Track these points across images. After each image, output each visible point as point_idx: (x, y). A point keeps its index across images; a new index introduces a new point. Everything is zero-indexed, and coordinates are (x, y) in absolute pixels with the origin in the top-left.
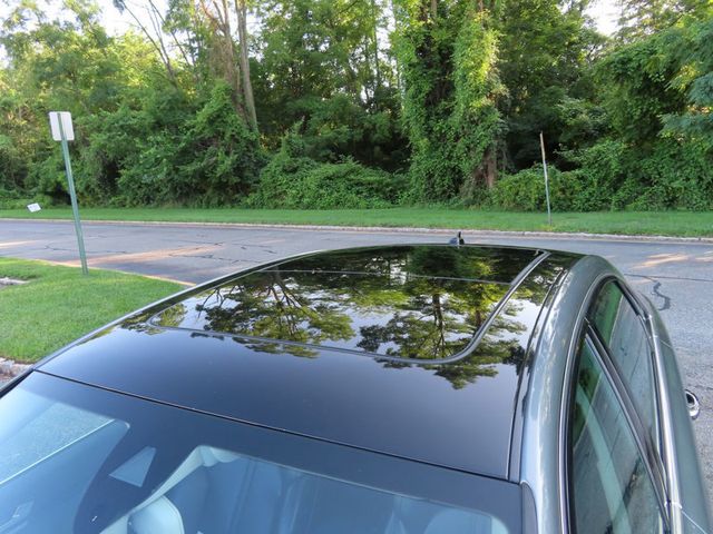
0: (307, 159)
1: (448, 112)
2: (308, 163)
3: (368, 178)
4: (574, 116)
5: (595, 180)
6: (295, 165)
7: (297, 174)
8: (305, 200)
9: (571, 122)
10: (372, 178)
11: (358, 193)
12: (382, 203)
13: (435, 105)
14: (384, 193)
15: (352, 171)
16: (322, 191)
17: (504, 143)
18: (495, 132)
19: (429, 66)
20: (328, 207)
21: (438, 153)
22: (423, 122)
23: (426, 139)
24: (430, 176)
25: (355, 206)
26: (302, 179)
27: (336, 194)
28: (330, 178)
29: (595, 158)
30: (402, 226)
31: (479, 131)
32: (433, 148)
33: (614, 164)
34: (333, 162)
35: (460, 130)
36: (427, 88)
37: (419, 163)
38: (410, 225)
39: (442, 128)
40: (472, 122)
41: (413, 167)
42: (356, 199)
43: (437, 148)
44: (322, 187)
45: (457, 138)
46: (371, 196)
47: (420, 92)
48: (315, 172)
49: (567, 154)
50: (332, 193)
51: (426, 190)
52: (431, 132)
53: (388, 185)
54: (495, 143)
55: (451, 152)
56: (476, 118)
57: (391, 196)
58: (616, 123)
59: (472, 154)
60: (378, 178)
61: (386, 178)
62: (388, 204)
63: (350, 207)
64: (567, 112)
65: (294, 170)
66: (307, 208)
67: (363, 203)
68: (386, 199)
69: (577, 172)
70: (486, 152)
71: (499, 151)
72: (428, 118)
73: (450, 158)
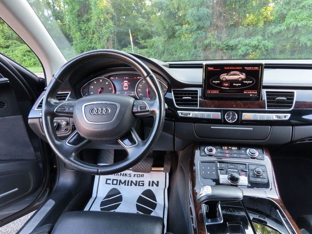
0: (15, 41)
1: (88, 20)
2: (15, 44)
4: (143, 26)
5: (153, 54)
6: (8, 44)
7: (9, 49)
9: (143, 28)
16: (25, 58)
17: (115, 37)
18: (111, 31)
22: (77, 24)
23: (79, 33)
26: (12, 52)
27: (33, 59)
29: (153, 44)
31: (104, 30)
33: (161, 47)
35: (94, 29)
36: (77, 8)
39: (86, 28)
40: (101, 26)
44: (25, 56)
45: (94, 33)
48: (20, 48)
49: (142, 42)
50: (31, 59)
52: (81, 29)
54: (111, 36)
55: (91, 40)
56: (102, 24)
58: (160, 30)
59: (101, 41)
64: (141, 24)
65: (8, 47)
69: (146, 49)
70: (108, 40)
71: (113, 40)
72: (79, 23)
73: (91, 43)
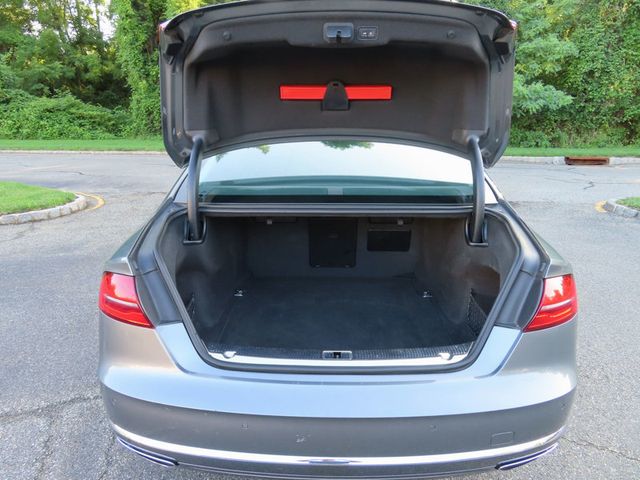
3: (91, 113)
8: (25, 131)
10: (95, 113)
11: (81, 125)
12: (107, 134)
13: (151, 53)
14: (106, 127)
15: (72, 106)
19: (143, 19)
20: (51, 137)
21: (155, 94)
24: (150, 113)
25: (80, 137)
28: (50, 111)
30: (136, 150)
32: (151, 89)
34: (49, 96)
37: (138, 102)
38: (143, 149)
41: (133, 105)
42: (80, 130)
43: (154, 90)
46: (94, 128)
47: (137, 40)
51: (146, 125)
53: (109, 120)
57: (115, 130)
60: (99, 113)
61: (107, 113)
62: (112, 136)
63: (73, 138)
66: (27, 138)
67: (88, 134)
68: (110, 132)
